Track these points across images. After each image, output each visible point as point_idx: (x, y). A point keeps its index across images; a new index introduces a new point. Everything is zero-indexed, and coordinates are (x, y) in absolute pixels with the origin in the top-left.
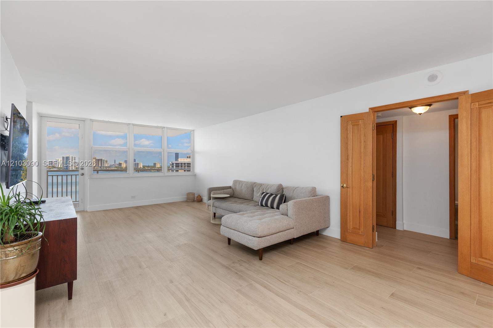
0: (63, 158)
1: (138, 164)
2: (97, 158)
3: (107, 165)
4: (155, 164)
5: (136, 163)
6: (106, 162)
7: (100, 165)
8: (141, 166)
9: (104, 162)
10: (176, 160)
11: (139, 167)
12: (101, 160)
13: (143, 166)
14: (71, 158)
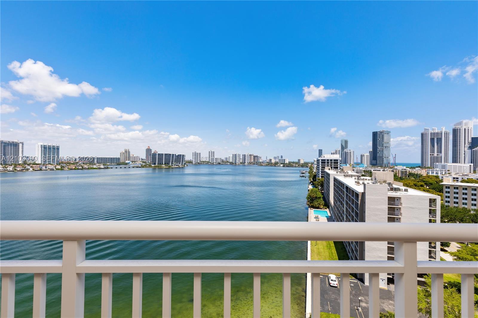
0: (233, 155)
1: (284, 160)
2: (255, 155)
3: (261, 161)
4: (299, 160)
5: (283, 159)
6: (261, 158)
7: (256, 161)
8: (287, 162)
9: (259, 158)
10: (319, 157)
11: (286, 163)
12: (257, 156)
13: (289, 162)
14: (237, 155)
